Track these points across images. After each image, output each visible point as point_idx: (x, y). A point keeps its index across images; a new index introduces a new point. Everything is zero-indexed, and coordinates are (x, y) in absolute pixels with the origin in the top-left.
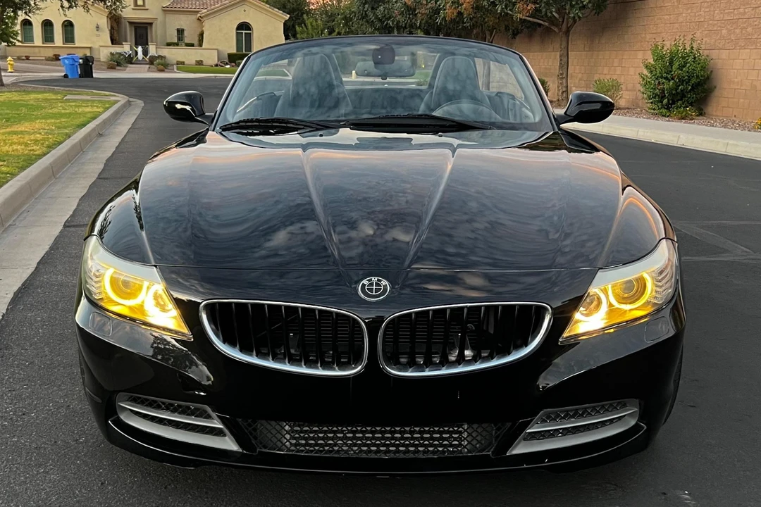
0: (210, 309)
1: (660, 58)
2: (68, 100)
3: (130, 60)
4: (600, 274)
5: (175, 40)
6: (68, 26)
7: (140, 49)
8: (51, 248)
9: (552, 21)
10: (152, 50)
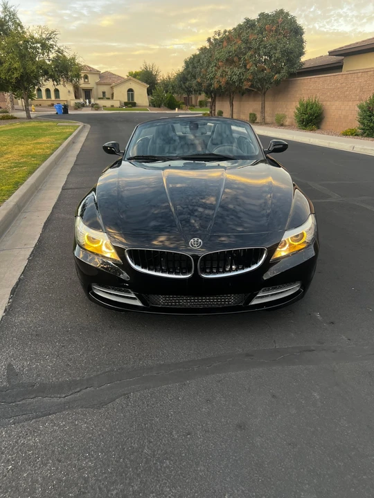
0: (130, 252)
1: (302, 105)
2: (59, 126)
3: (83, 105)
4: (286, 233)
5: (102, 97)
6: (57, 91)
7: (87, 101)
8: (58, 200)
9: (258, 89)
10: (92, 101)
